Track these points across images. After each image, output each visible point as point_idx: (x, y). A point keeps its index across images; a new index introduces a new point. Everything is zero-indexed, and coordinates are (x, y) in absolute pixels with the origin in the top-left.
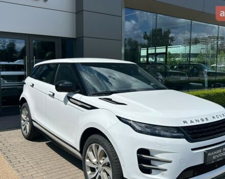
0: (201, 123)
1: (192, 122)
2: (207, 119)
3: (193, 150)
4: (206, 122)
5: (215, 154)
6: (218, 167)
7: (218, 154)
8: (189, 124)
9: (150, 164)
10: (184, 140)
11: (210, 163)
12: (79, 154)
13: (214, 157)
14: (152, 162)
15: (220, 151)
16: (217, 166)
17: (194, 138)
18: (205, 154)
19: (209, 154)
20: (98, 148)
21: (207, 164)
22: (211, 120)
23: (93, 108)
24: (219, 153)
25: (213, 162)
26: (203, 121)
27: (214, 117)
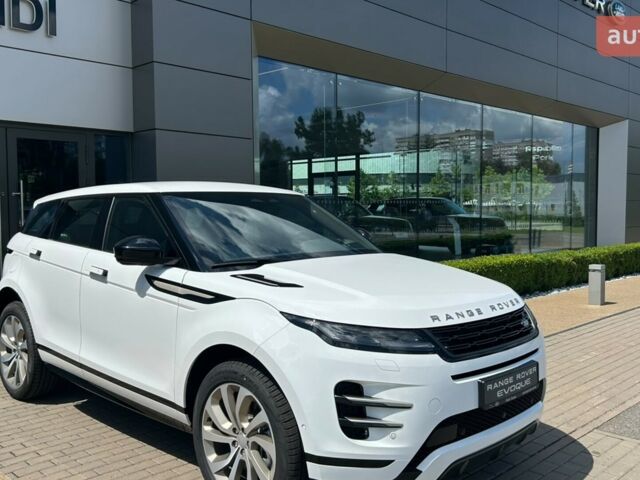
0: (468, 319)
1: (449, 317)
2: (479, 312)
3: (455, 377)
4: (477, 317)
5: (502, 388)
6: (508, 418)
7: (506, 387)
8: (444, 323)
9: (364, 416)
10: (436, 357)
11: (492, 406)
12: (183, 418)
13: (499, 394)
14: (370, 411)
15: (511, 380)
16: (505, 415)
17: (456, 352)
18: (481, 386)
19: (490, 387)
20: (236, 395)
21: (486, 409)
22: (488, 314)
23: (219, 298)
24: (510, 385)
25: (497, 404)
26: (472, 315)
27: (493, 308)
